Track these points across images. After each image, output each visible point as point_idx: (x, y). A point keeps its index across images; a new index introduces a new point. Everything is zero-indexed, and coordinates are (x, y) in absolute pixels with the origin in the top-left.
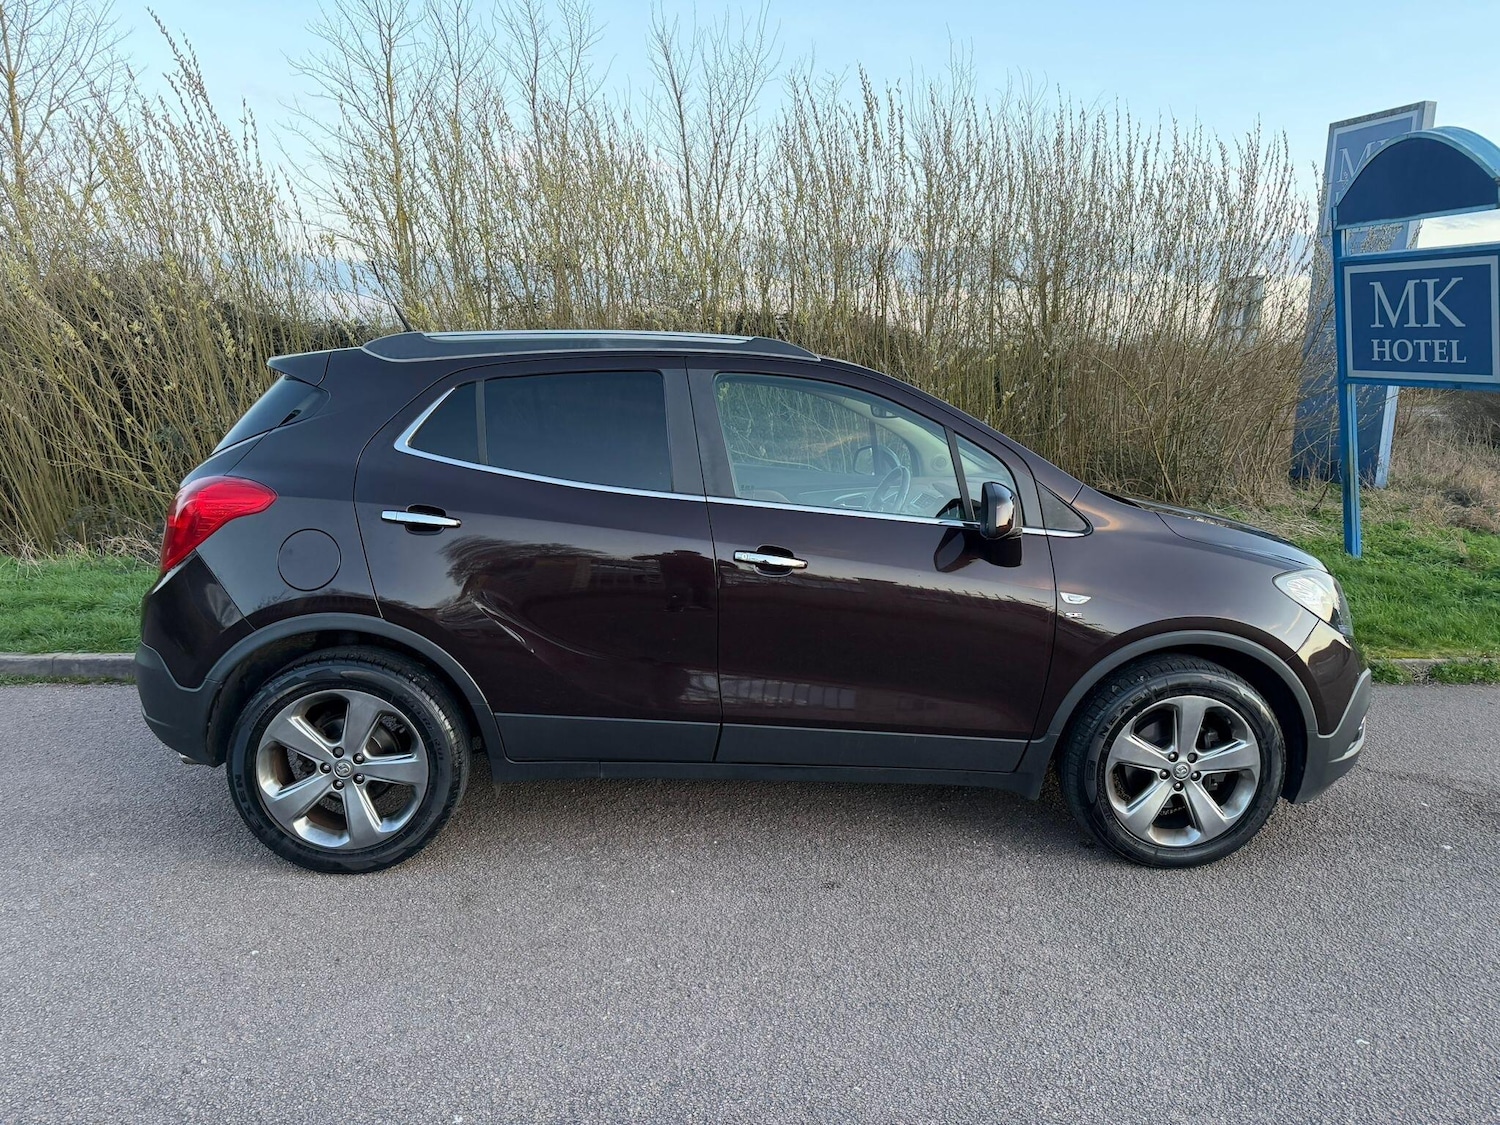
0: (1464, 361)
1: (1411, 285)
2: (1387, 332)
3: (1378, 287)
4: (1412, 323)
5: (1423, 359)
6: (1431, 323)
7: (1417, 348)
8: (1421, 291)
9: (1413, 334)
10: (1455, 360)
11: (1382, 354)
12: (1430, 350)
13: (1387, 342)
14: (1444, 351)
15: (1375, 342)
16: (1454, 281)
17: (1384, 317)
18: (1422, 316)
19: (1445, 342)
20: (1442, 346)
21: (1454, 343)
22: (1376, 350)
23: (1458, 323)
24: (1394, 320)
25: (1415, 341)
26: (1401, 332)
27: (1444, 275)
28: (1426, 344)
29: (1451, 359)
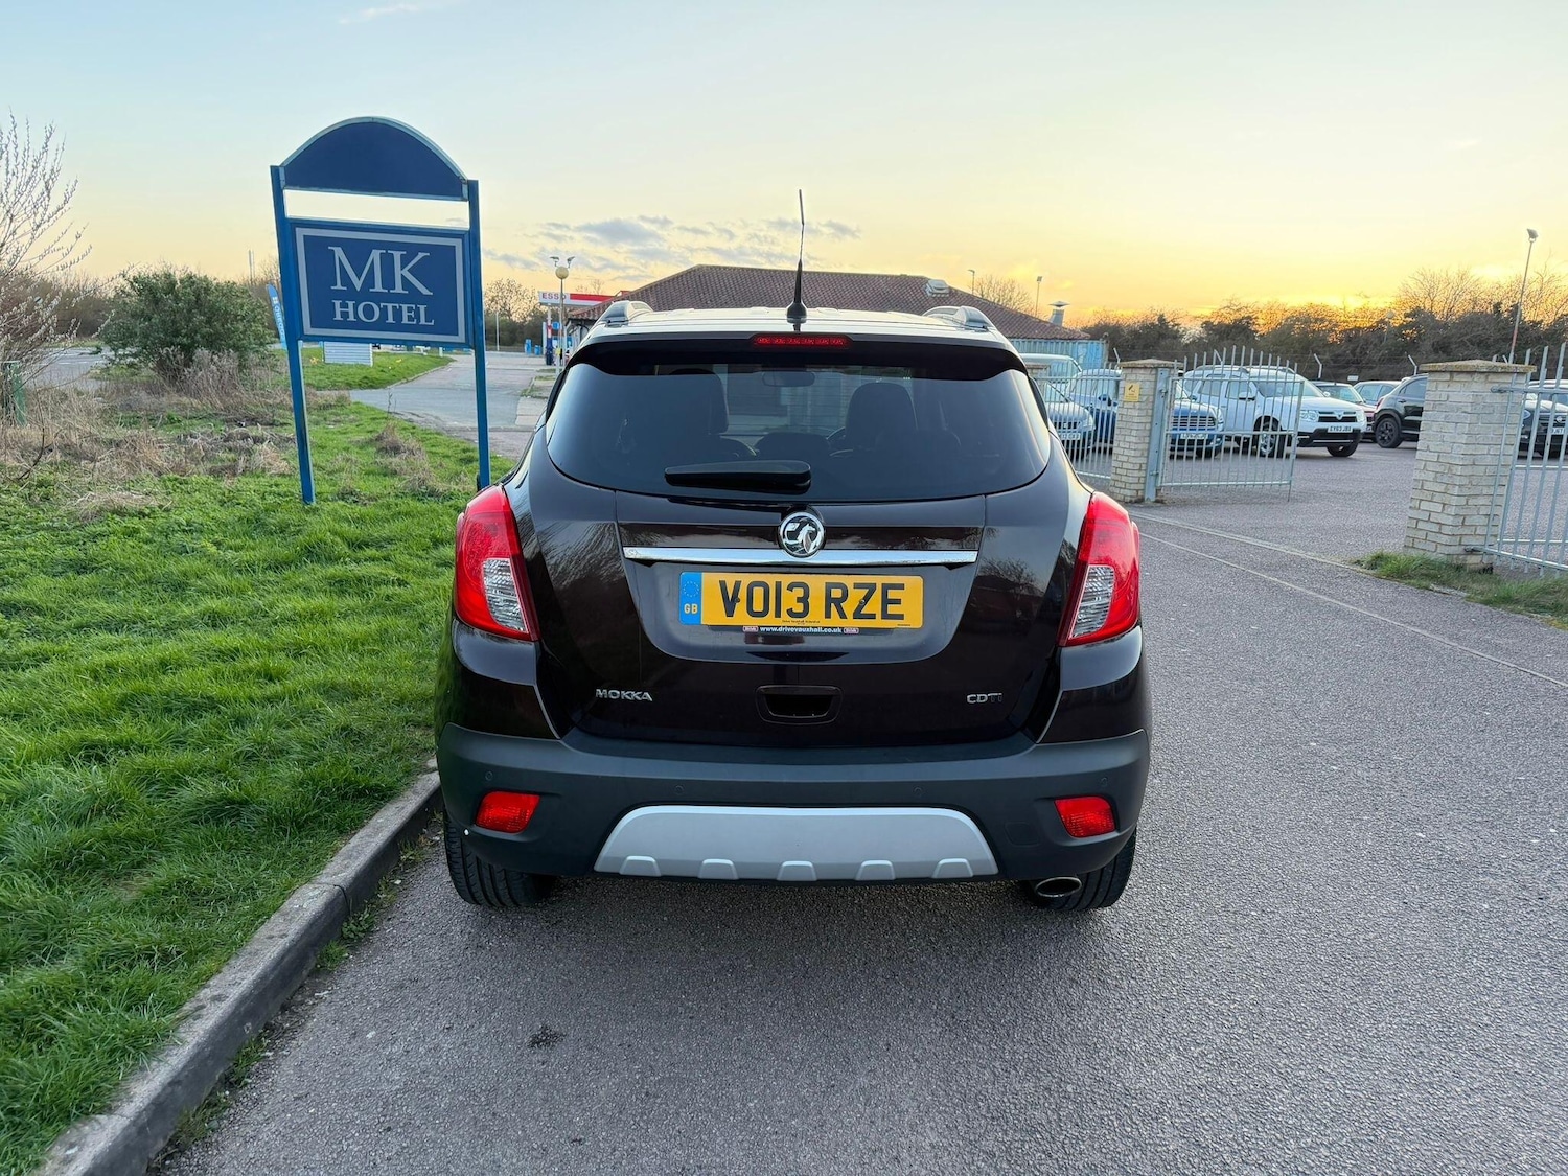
0: (432, 323)
1: (376, 255)
2: (350, 294)
3: (339, 252)
4: (378, 288)
5: (390, 320)
6: (399, 289)
7: (384, 311)
8: (387, 262)
9: (378, 298)
10: (423, 322)
11: (345, 315)
12: (398, 313)
13: (351, 304)
14: (412, 314)
15: (337, 303)
16: (421, 255)
17: (346, 279)
18: (388, 281)
19: (414, 306)
20: (410, 310)
21: (422, 308)
22: (338, 310)
23: (425, 291)
24: (358, 284)
25: (382, 305)
26: (366, 294)
27: (410, 250)
28: (394, 307)
29: (419, 320)
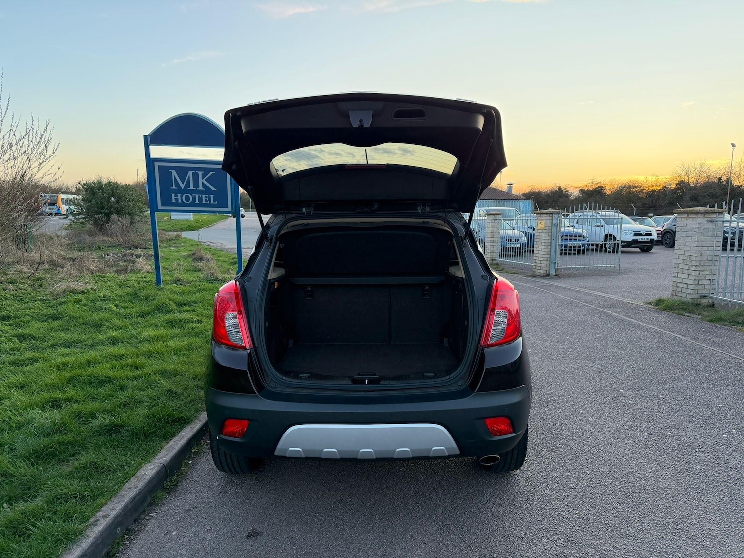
0: (216, 203)
1: (191, 173)
2: (179, 191)
3: (174, 172)
4: (192, 188)
5: (197, 202)
6: (201, 188)
7: (194, 198)
8: (196, 176)
9: (192, 192)
10: (212, 202)
11: (176, 200)
12: (201, 199)
13: (179, 195)
14: (207, 199)
15: (173, 195)
16: (211, 173)
17: (177, 185)
18: (196, 184)
19: (208, 196)
20: (206, 197)
21: (212, 196)
22: (173, 198)
23: (213, 189)
24: (182, 186)
25: (193, 195)
26: (186, 190)
27: (206, 171)
28: (199, 196)
29: (210, 202)
